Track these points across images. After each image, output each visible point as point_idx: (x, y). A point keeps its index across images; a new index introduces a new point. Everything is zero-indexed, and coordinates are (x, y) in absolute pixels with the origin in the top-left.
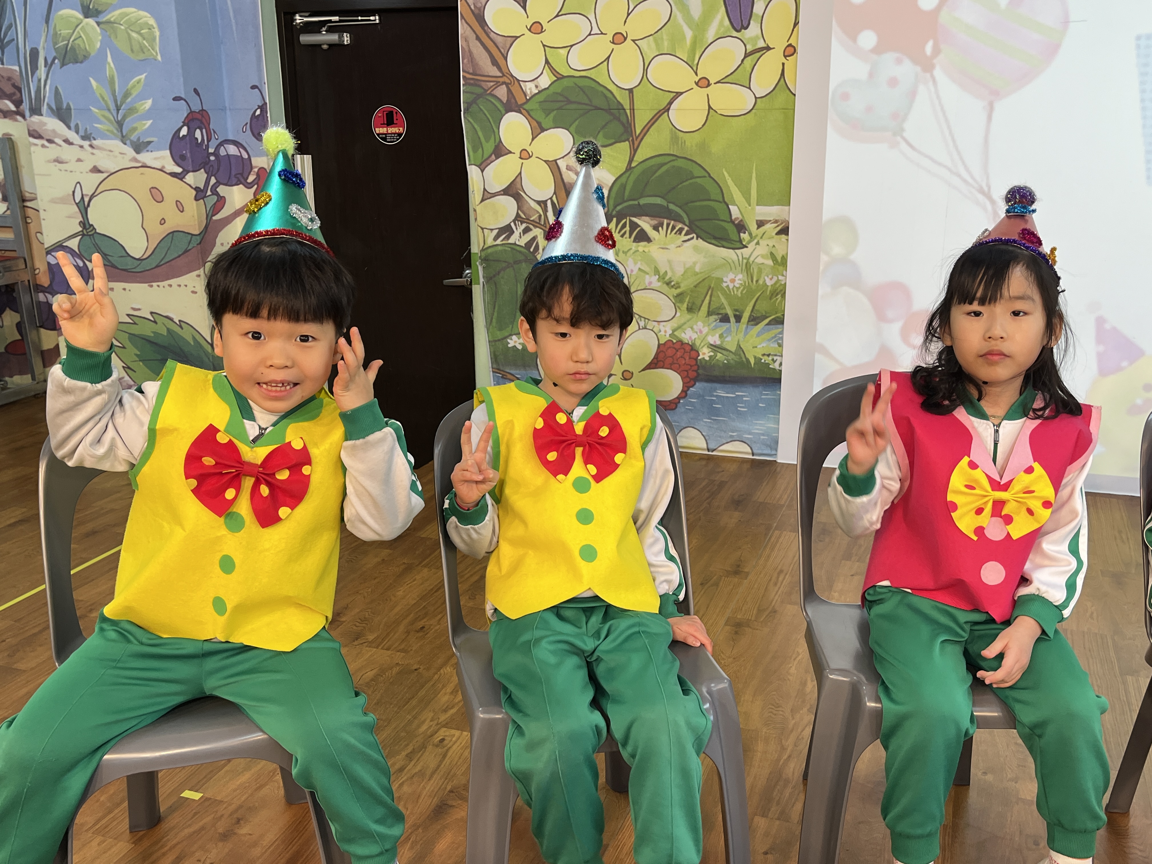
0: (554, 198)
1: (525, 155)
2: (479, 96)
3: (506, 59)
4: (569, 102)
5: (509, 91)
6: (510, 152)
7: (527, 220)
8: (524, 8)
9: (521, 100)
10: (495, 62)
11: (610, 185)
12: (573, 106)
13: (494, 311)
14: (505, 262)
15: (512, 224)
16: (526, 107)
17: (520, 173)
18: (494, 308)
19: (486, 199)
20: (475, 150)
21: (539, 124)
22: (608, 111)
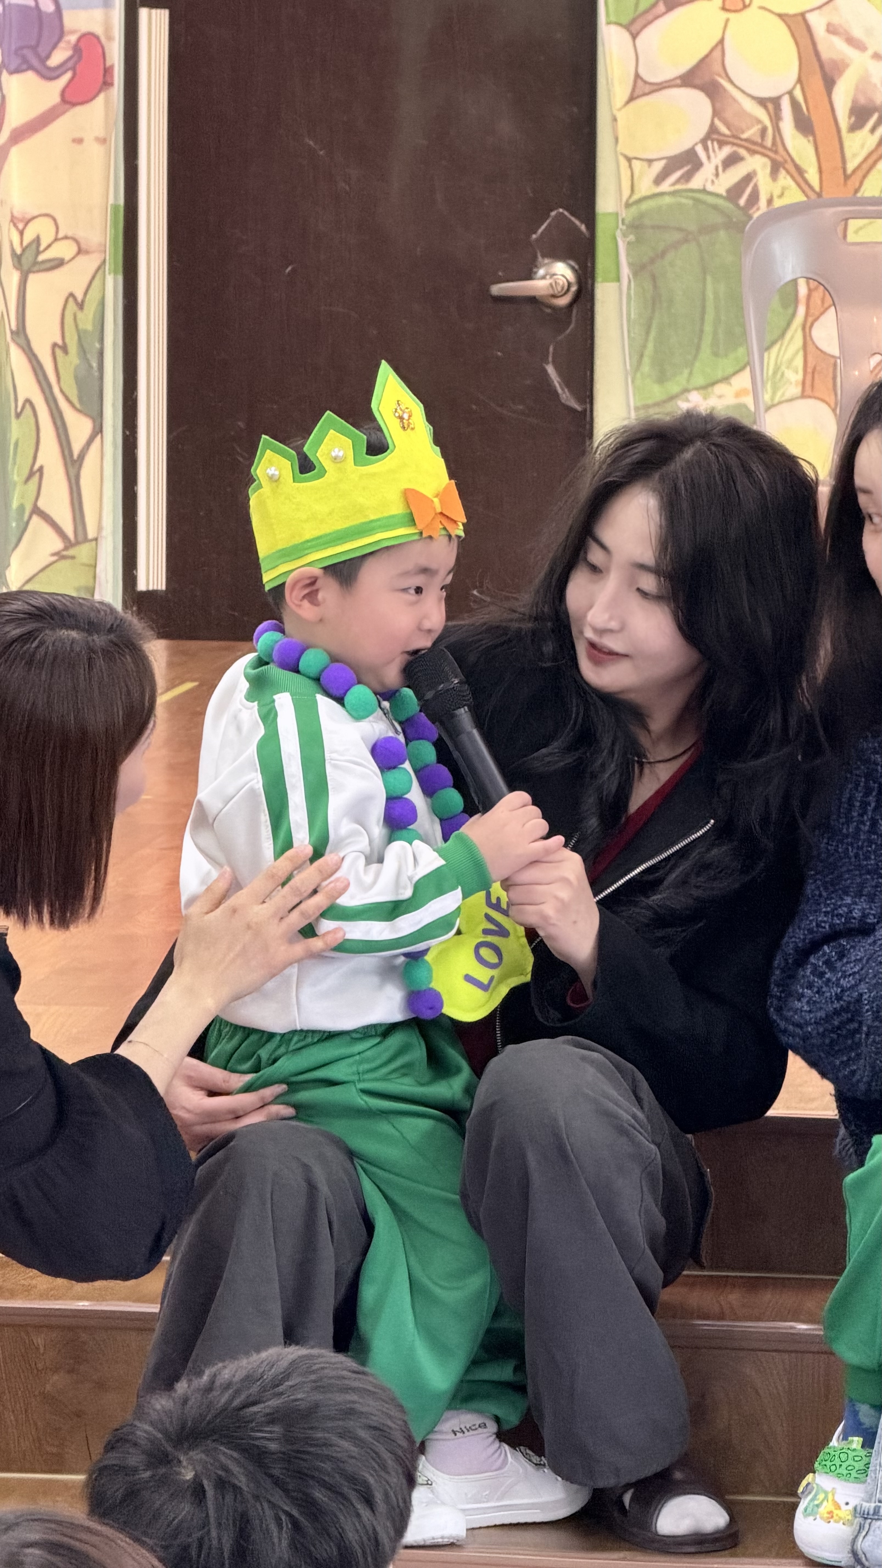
0: (798, 94)
1: (734, 3)
7: (735, 139)
13: (646, 340)
14: (680, 229)
15: (699, 149)
17: (721, 42)
18: (648, 333)
19: (638, 97)
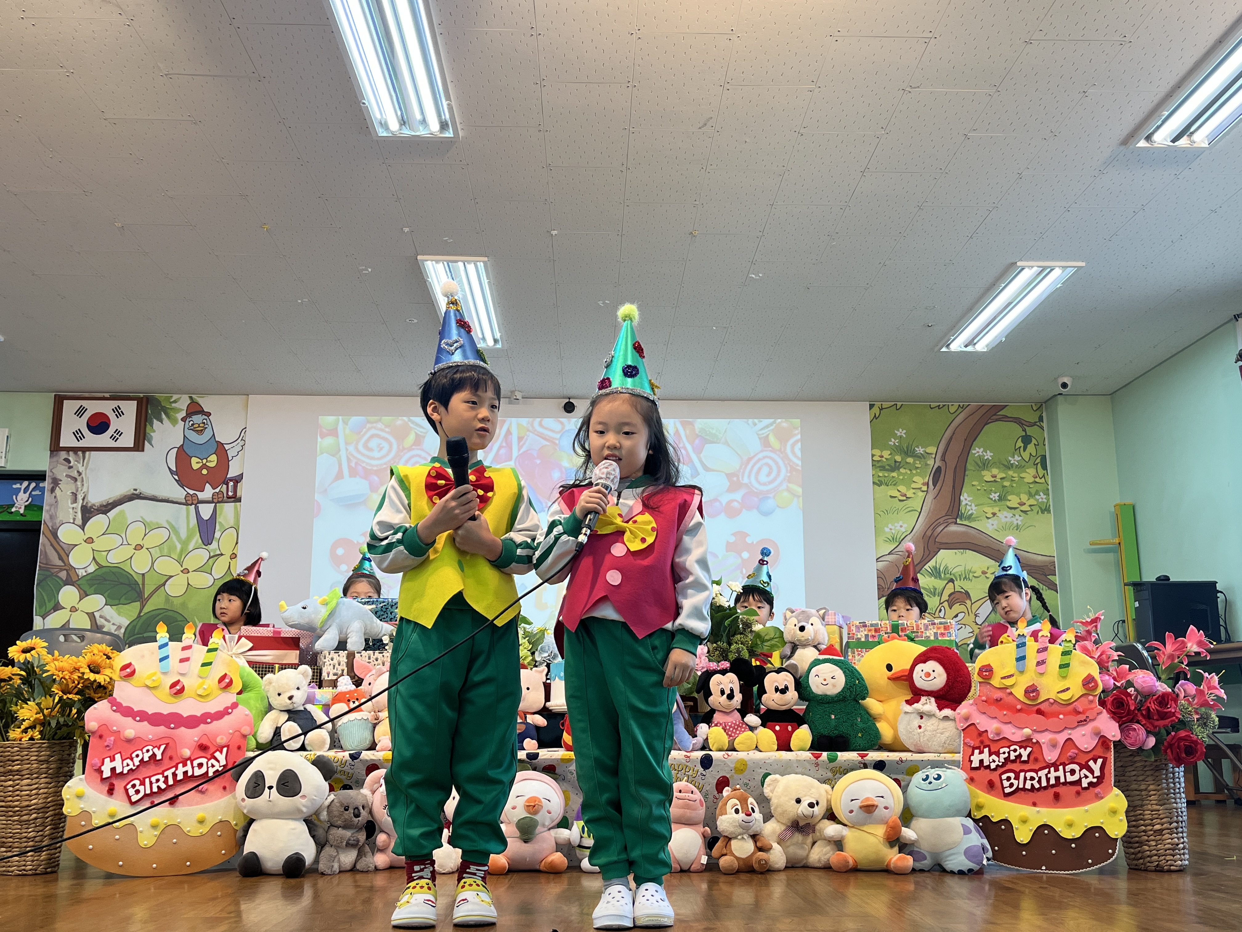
1: (74, 609)
2: (47, 577)
3: (68, 556)
4: (106, 580)
5: (68, 574)
6: (64, 608)
8: (83, 530)
9: (74, 579)
10: (61, 558)
11: (126, 625)
12: (108, 582)
16: (77, 583)
17: (69, 620)
20: (40, 607)
21: (85, 592)
22: (129, 585)
